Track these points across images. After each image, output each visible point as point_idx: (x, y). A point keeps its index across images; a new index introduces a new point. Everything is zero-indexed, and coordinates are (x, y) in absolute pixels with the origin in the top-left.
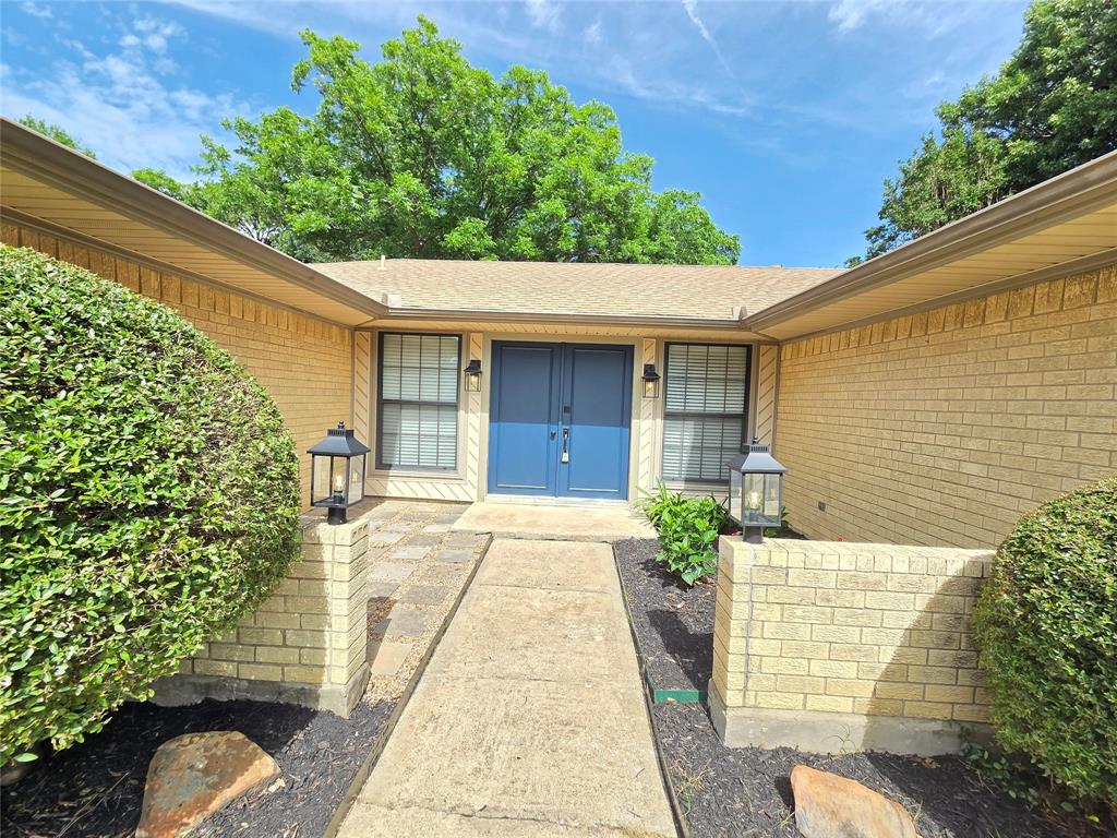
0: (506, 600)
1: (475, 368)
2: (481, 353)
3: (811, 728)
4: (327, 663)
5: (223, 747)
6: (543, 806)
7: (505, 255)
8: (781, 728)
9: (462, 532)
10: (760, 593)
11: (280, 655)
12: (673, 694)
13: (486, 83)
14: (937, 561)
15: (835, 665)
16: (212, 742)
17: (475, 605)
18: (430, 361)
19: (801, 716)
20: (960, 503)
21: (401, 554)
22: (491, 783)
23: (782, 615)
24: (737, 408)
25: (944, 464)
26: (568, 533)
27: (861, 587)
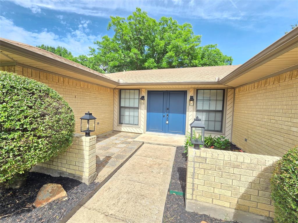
0: (140, 160)
1: (143, 98)
2: (145, 94)
3: (215, 210)
4: (84, 171)
5: (56, 187)
6: (127, 217)
7: (159, 68)
8: (204, 208)
9: (136, 141)
10: (197, 165)
11: (75, 168)
12: (175, 192)
13: (154, 22)
14: (262, 160)
15: (223, 191)
16: (54, 186)
17: (132, 161)
18: (132, 97)
19: (211, 205)
20: (290, 141)
21: (119, 146)
22: (116, 208)
23: (204, 173)
24: (221, 109)
25: (285, 127)
26: (164, 143)
27: (232, 166)
